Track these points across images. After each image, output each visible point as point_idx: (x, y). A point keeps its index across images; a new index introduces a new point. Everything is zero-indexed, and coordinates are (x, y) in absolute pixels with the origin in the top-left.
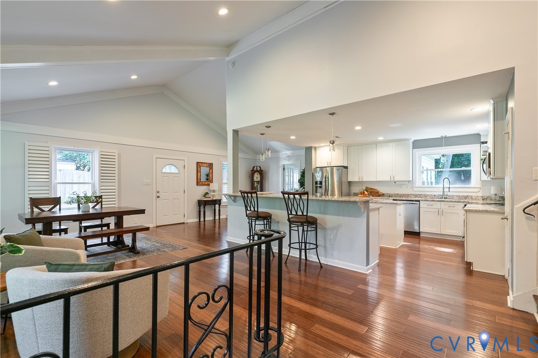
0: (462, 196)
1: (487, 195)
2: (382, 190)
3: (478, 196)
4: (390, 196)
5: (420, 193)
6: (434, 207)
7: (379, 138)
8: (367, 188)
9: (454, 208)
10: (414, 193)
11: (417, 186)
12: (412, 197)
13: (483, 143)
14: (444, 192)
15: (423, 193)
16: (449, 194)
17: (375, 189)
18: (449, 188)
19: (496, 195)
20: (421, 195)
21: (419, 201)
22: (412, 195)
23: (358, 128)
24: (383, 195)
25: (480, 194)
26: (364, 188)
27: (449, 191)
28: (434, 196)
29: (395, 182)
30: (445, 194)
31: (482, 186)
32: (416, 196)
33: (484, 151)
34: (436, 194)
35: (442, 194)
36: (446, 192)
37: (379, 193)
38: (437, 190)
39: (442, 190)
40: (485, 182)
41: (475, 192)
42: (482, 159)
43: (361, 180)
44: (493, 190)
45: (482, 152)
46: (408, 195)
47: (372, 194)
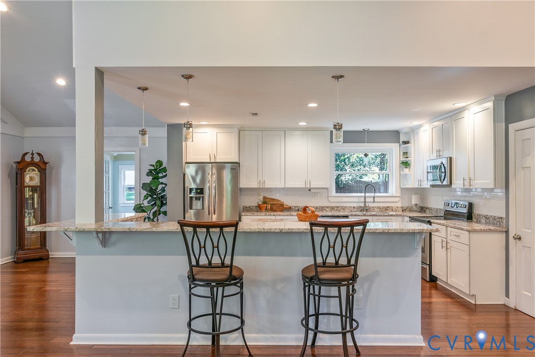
0: (384, 207)
1: (406, 205)
2: (288, 201)
3: (398, 207)
4: (298, 210)
5: (337, 205)
7: (300, 124)
8: (265, 198)
10: (330, 205)
12: (328, 210)
13: (404, 143)
14: (365, 202)
15: (341, 205)
16: (371, 205)
17: (277, 200)
18: (374, 198)
19: (416, 205)
20: (338, 207)
22: (327, 207)
23: (313, 105)
24: (289, 209)
25: (399, 205)
26: (261, 198)
27: (374, 202)
28: (354, 208)
29: (310, 190)
30: (367, 205)
31: (402, 194)
32: (332, 208)
33: (404, 153)
34: (355, 205)
35: (362, 205)
36: (368, 202)
37: (285, 206)
38: (356, 200)
39: (363, 200)
40: (404, 190)
41: (395, 202)
42: (403, 163)
43: (261, 187)
44: (414, 200)
45: (401, 153)
46: (323, 207)
47: (275, 207)
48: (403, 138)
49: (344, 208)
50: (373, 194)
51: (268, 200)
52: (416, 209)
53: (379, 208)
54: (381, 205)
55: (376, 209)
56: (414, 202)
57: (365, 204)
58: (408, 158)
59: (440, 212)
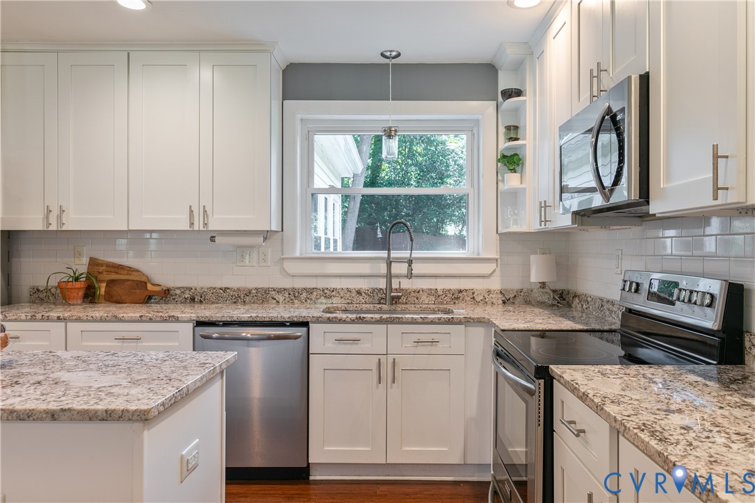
0: (446, 292)
1: (515, 284)
2: (158, 271)
3: (489, 292)
4: (193, 300)
5: (310, 284)
6: (364, 347)
8: (93, 262)
9: (433, 350)
10: (288, 284)
11: (298, 254)
12: (280, 297)
13: (509, 94)
14: (389, 276)
15: (321, 284)
16: (406, 284)
17: (130, 270)
18: (410, 263)
19: (543, 285)
20: (310, 291)
21: (305, 324)
22: (279, 291)
24: (166, 295)
25: (495, 284)
26: (82, 266)
27: (410, 275)
28: (359, 292)
29: (212, 239)
30: (396, 285)
31: (502, 252)
32: (294, 295)
33: (508, 128)
34: (364, 285)
35: (382, 284)
36: (397, 276)
37: (149, 287)
38: (365, 268)
39: (383, 269)
40: (508, 239)
41: (483, 277)
42: (504, 157)
43: (53, 227)
44: (537, 271)
45: (502, 130)
46: (267, 291)
47: (118, 291)
48: (504, 83)
49: (327, 293)
50: (405, 254)
51: (101, 269)
52: (545, 298)
53: (433, 293)
54: (441, 285)
55: (424, 298)
56: (535, 278)
57: (389, 283)
58: (517, 139)
59: (611, 312)
